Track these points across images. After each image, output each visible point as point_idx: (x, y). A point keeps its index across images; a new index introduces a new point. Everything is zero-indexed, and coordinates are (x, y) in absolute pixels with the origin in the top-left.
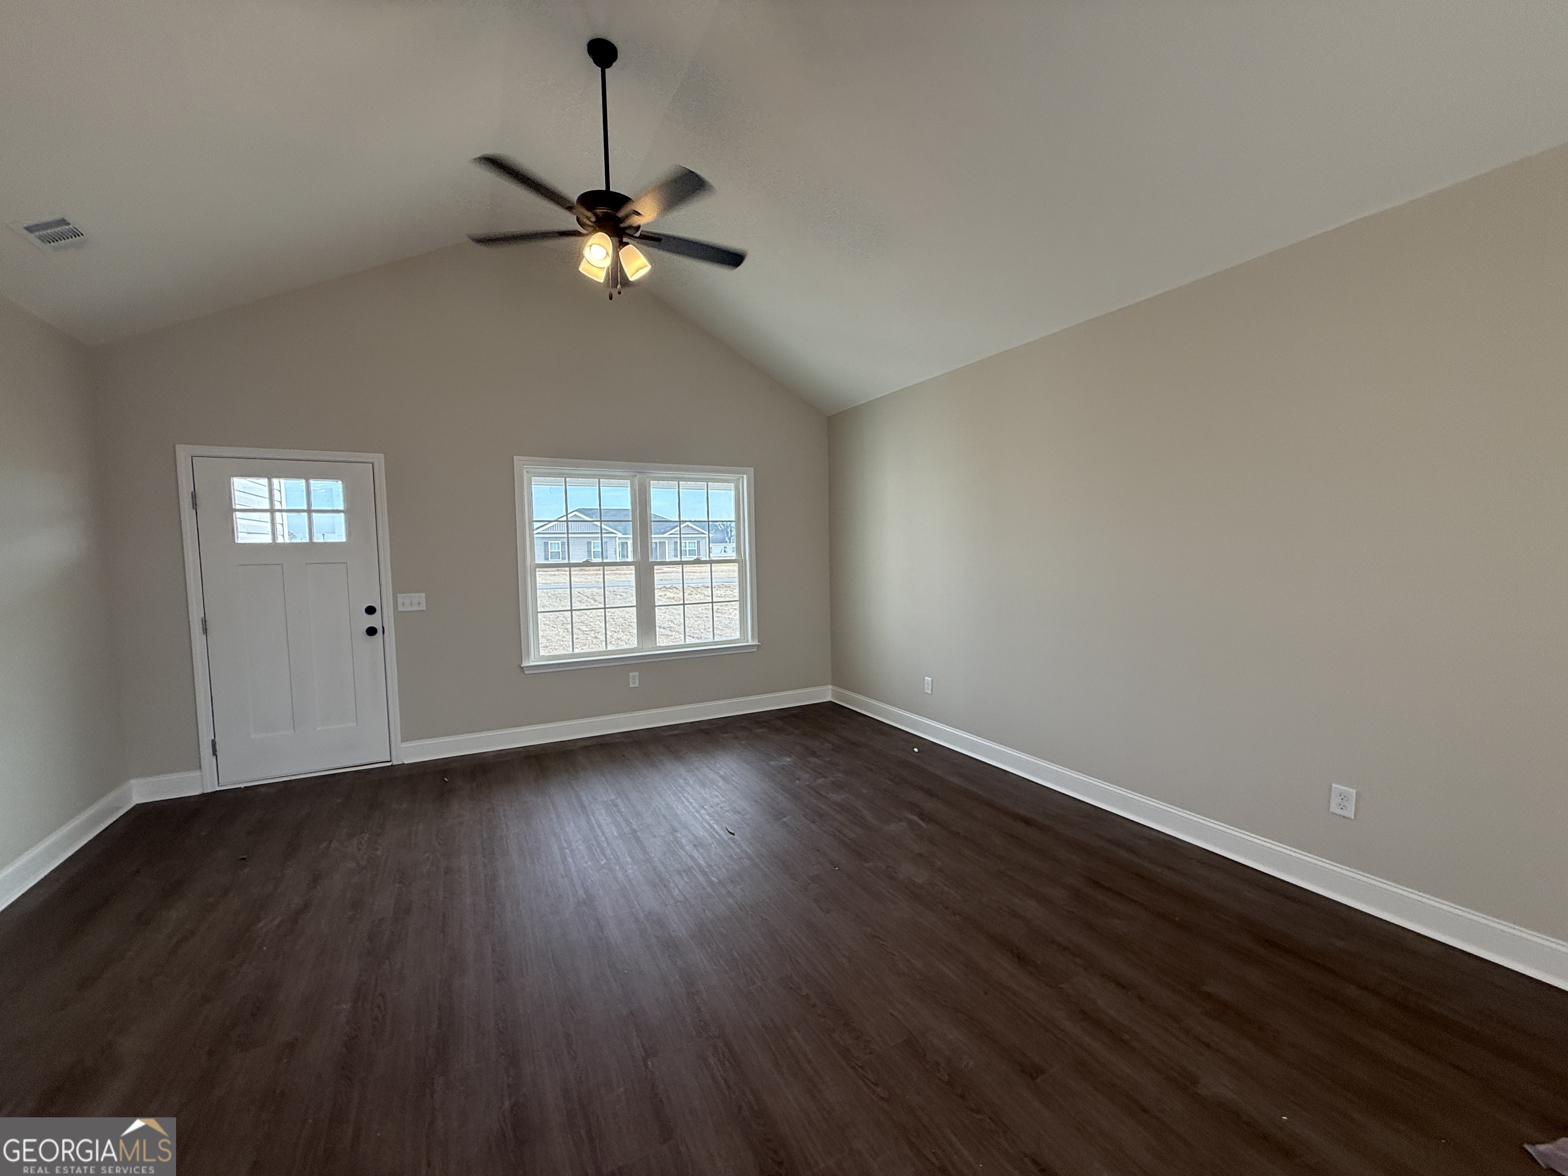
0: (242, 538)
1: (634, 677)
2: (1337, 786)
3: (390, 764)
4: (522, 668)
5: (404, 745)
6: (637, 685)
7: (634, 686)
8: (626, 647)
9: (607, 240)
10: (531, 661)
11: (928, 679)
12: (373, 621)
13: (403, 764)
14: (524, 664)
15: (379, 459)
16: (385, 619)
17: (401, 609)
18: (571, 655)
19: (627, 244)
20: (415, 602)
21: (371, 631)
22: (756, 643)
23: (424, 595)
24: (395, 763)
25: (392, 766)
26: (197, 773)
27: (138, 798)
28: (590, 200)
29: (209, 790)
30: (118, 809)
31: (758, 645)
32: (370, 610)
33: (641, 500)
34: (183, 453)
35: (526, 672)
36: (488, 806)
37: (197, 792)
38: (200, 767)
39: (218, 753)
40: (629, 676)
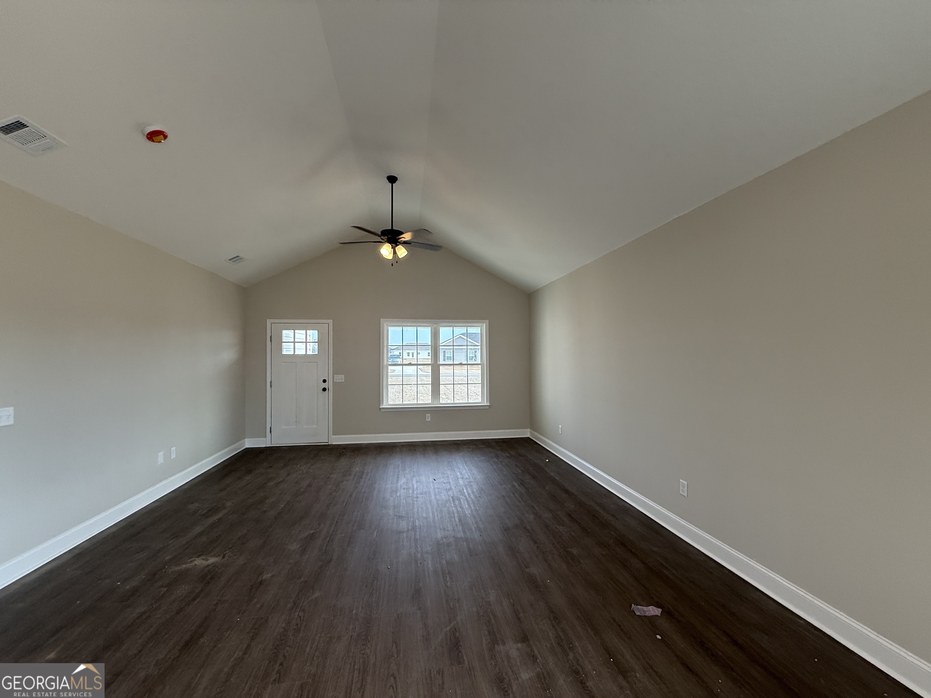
0: (284, 352)
1: (428, 416)
2: (682, 481)
3: (327, 444)
4: (380, 409)
5: (333, 437)
6: (429, 420)
7: (428, 420)
8: (426, 402)
9: (390, 247)
10: (384, 405)
11: (560, 426)
12: (325, 385)
13: (332, 444)
14: (381, 407)
15: (330, 321)
16: (329, 385)
17: (335, 381)
18: (401, 404)
19: (399, 245)
20: (340, 378)
21: (324, 389)
22: (488, 404)
23: (343, 376)
24: (330, 443)
25: (328, 444)
26: (264, 439)
27: (247, 446)
28: (385, 233)
29: (268, 446)
30: (240, 448)
31: (489, 406)
32: (324, 381)
33: (435, 336)
34: (269, 322)
35: (381, 410)
36: (353, 461)
37: (264, 446)
38: (266, 437)
39: (272, 432)
40: (426, 416)
